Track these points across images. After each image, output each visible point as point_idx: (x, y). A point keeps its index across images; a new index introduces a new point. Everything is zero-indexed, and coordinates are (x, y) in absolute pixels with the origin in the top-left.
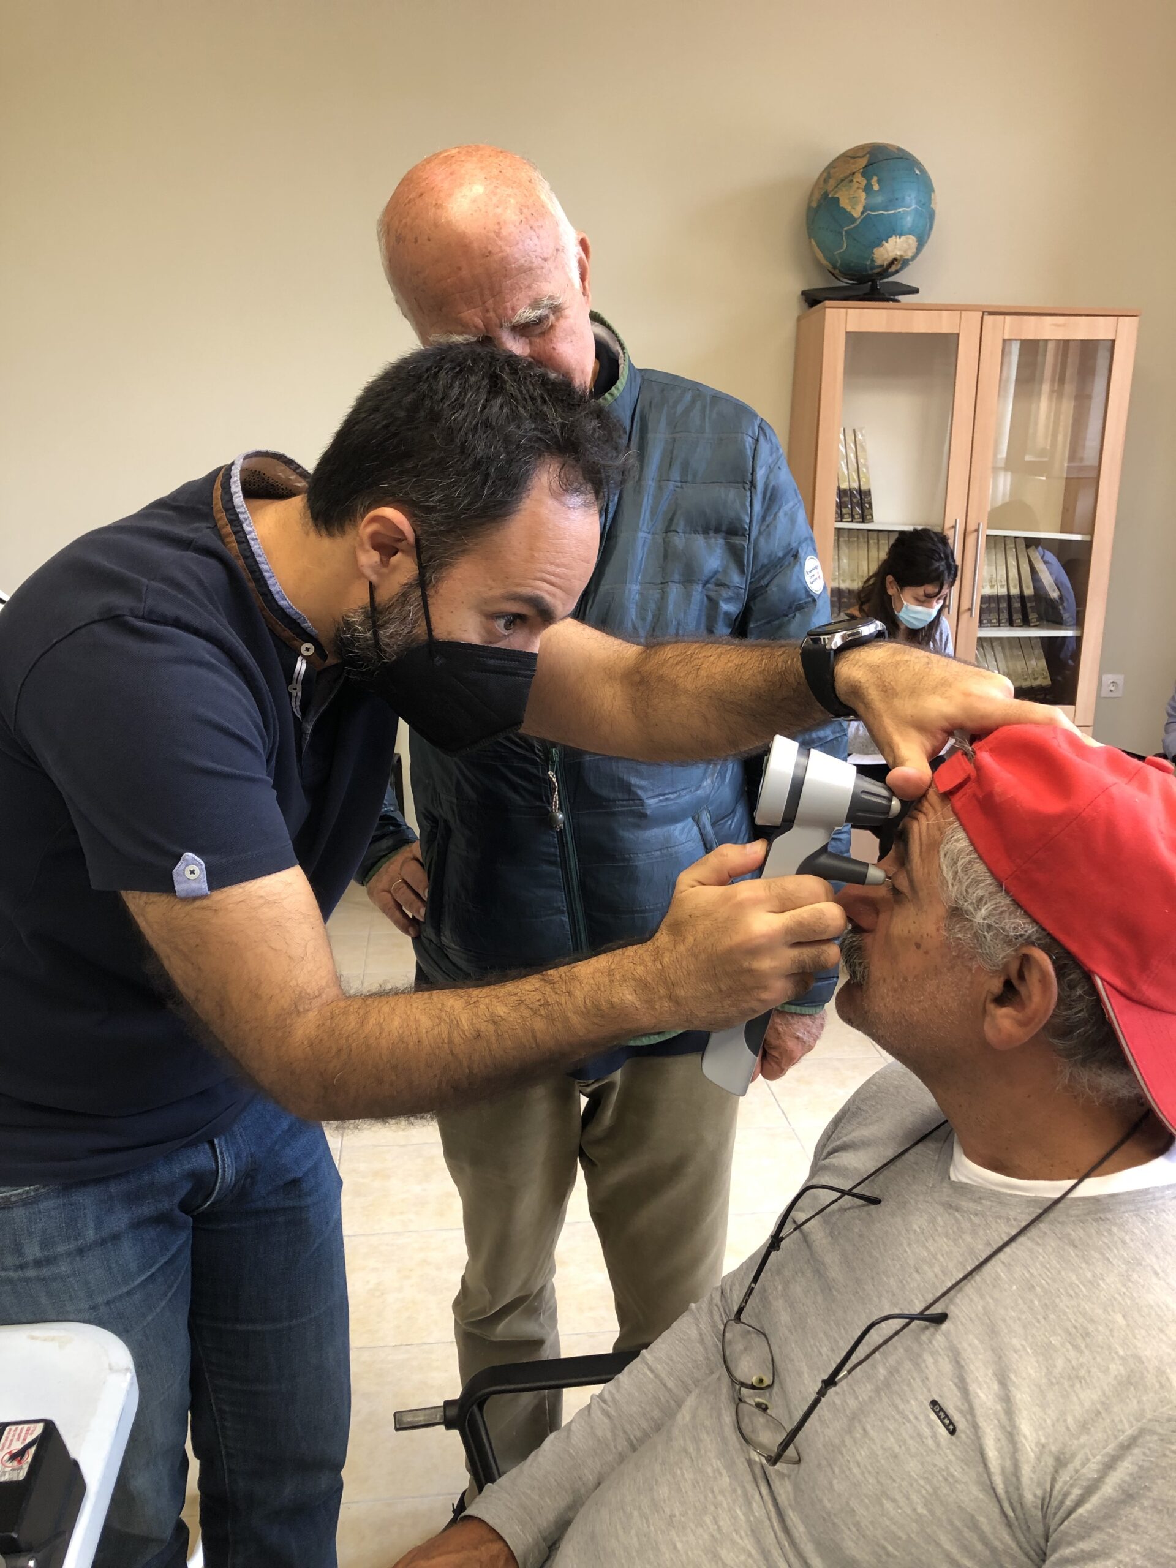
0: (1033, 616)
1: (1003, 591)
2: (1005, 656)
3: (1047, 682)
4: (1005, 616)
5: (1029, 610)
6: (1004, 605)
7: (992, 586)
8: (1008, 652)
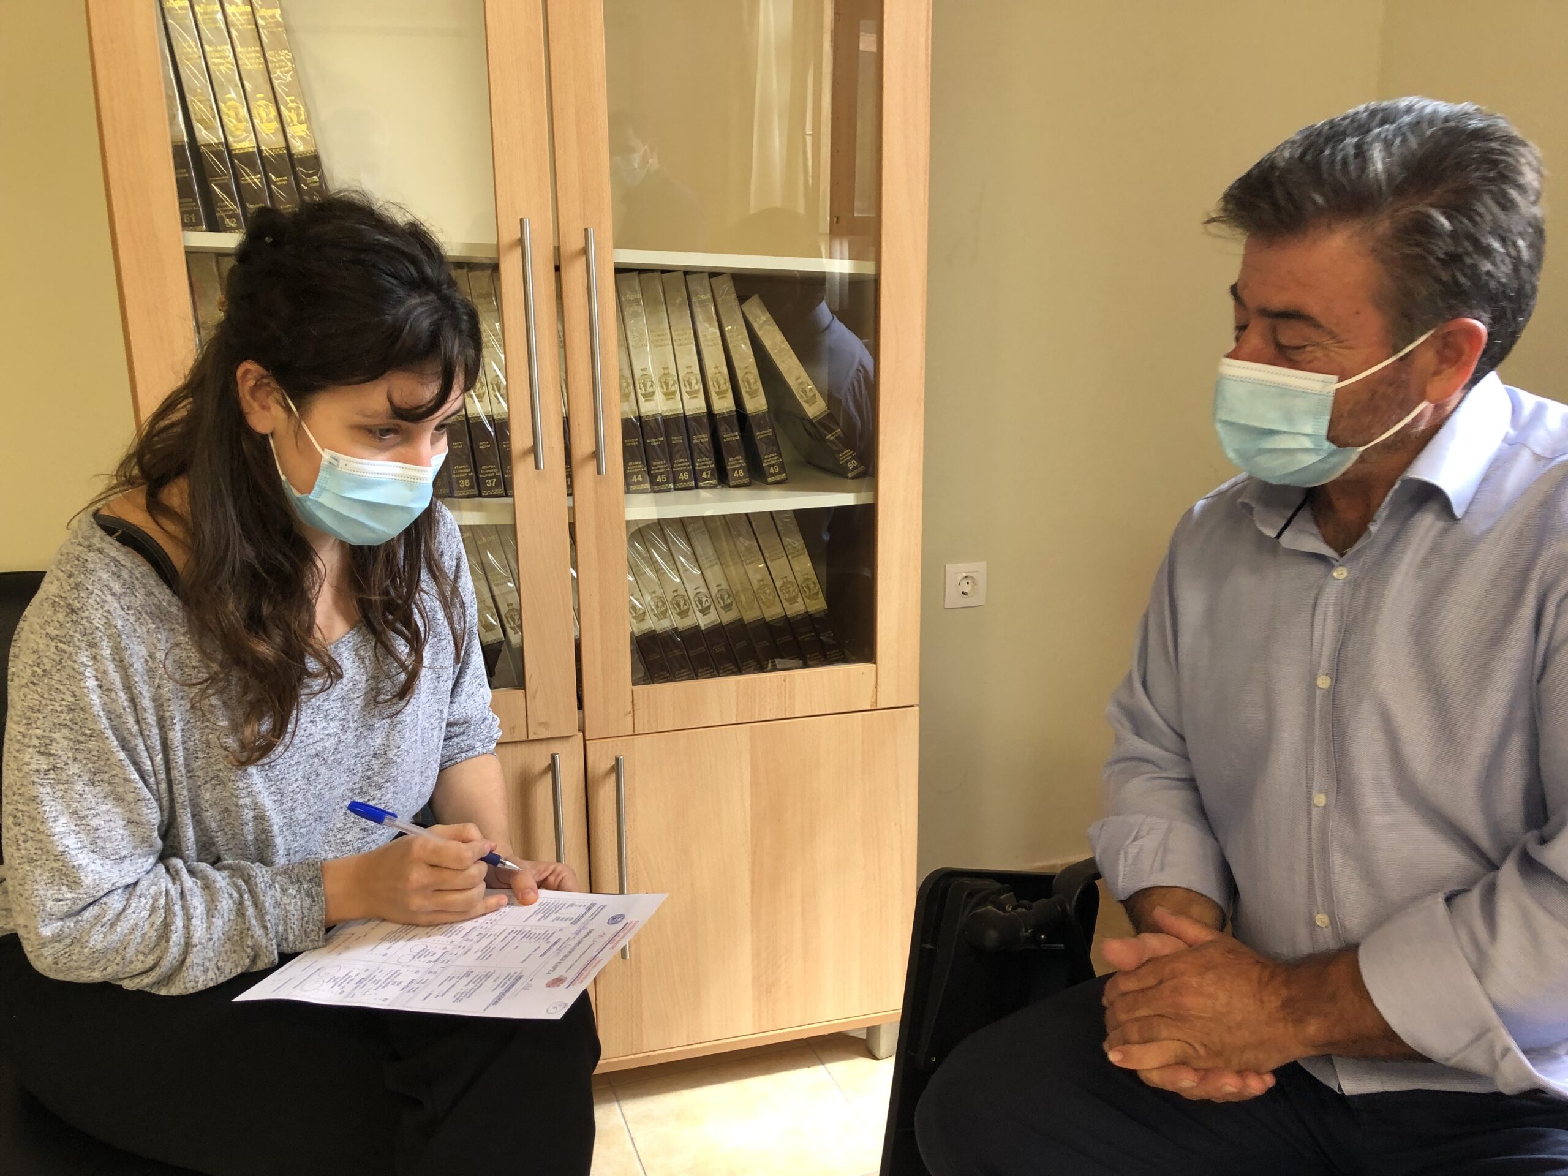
0: (770, 461)
1: (695, 405)
2: (719, 555)
3: (818, 605)
4: (706, 463)
5: (762, 448)
6: (703, 438)
7: (669, 395)
8: (725, 545)
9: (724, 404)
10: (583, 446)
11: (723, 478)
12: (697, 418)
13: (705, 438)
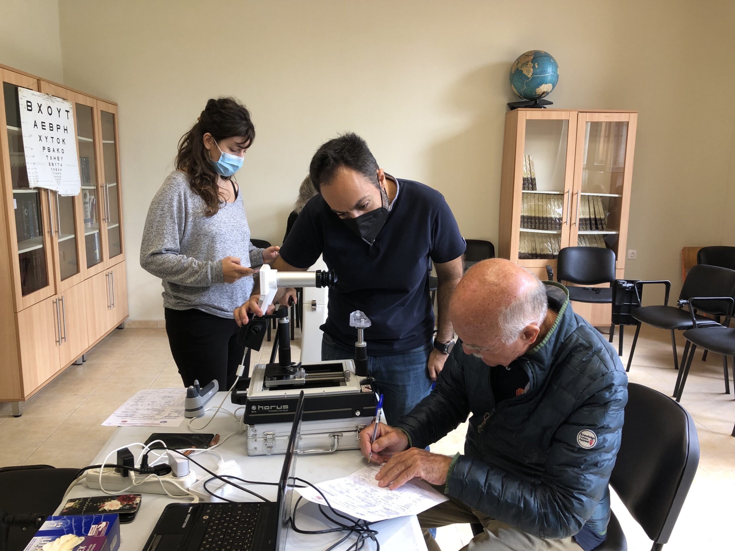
5: (603, 224)
7: (583, 215)
9: (593, 216)
10: (573, 222)
11: (591, 229)
12: (588, 219)
13: (589, 222)
